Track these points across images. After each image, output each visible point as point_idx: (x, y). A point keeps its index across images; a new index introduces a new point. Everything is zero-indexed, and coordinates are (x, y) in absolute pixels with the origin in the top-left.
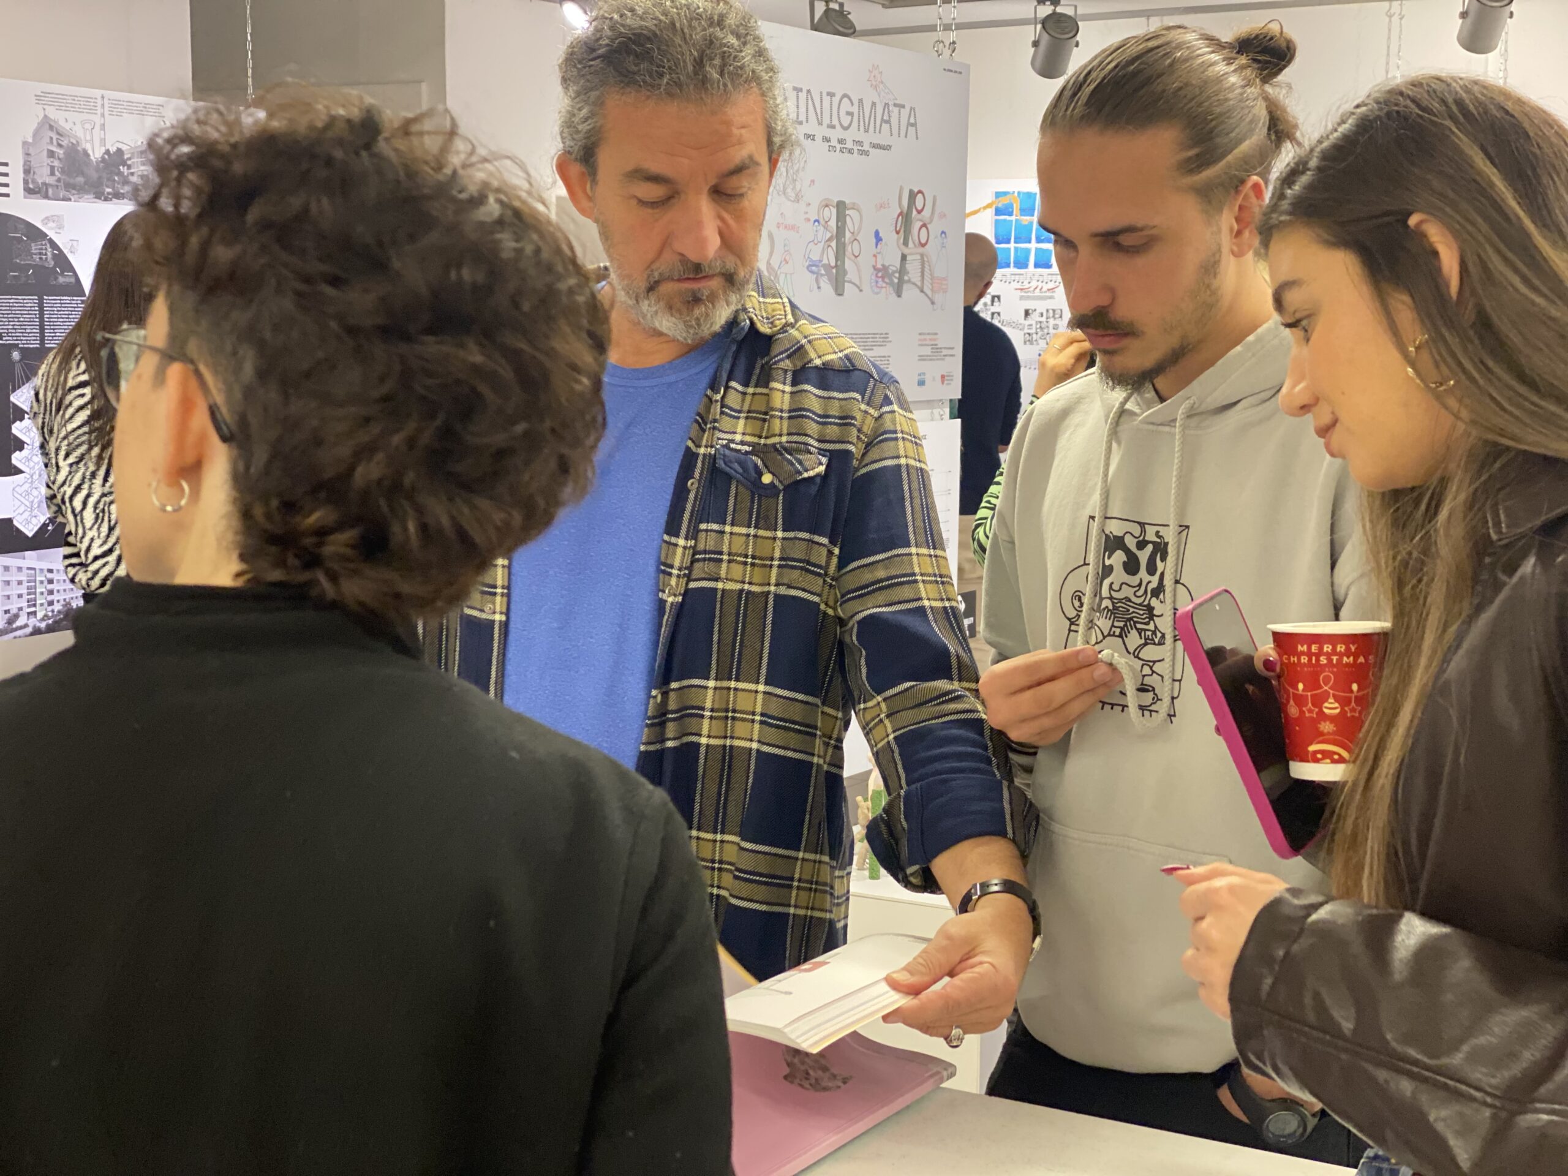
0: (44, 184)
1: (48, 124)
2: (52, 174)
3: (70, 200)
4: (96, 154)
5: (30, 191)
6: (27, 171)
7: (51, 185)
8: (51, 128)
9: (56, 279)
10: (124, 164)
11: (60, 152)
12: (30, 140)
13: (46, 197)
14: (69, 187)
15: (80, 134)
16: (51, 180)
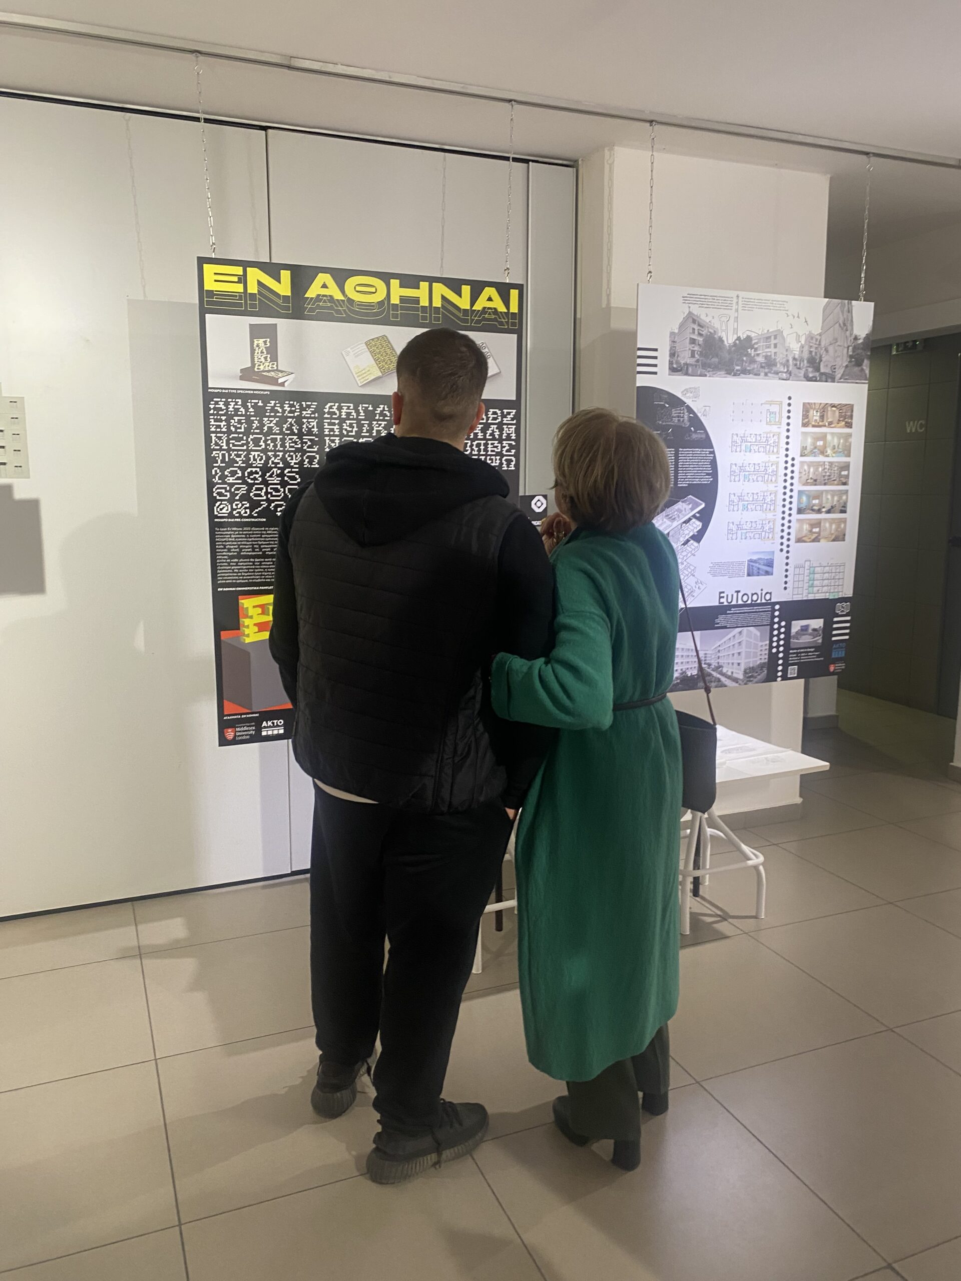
0: (687, 364)
1: (692, 318)
2: (693, 356)
3: (705, 376)
4: (729, 339)
5: (673, 370)
6: (672, 354)
7: (692, 365)
8: (694, 321)
9: (690, 436)
10: (752, 347)
11: (701, 339)
12: (676, 331)
13: (687, 374)
14: (705, 366)
15: (716, 324)
16: (691, 361)
